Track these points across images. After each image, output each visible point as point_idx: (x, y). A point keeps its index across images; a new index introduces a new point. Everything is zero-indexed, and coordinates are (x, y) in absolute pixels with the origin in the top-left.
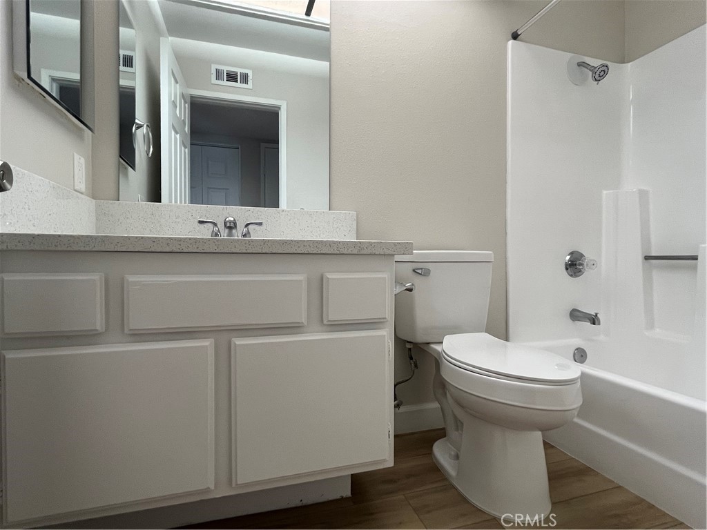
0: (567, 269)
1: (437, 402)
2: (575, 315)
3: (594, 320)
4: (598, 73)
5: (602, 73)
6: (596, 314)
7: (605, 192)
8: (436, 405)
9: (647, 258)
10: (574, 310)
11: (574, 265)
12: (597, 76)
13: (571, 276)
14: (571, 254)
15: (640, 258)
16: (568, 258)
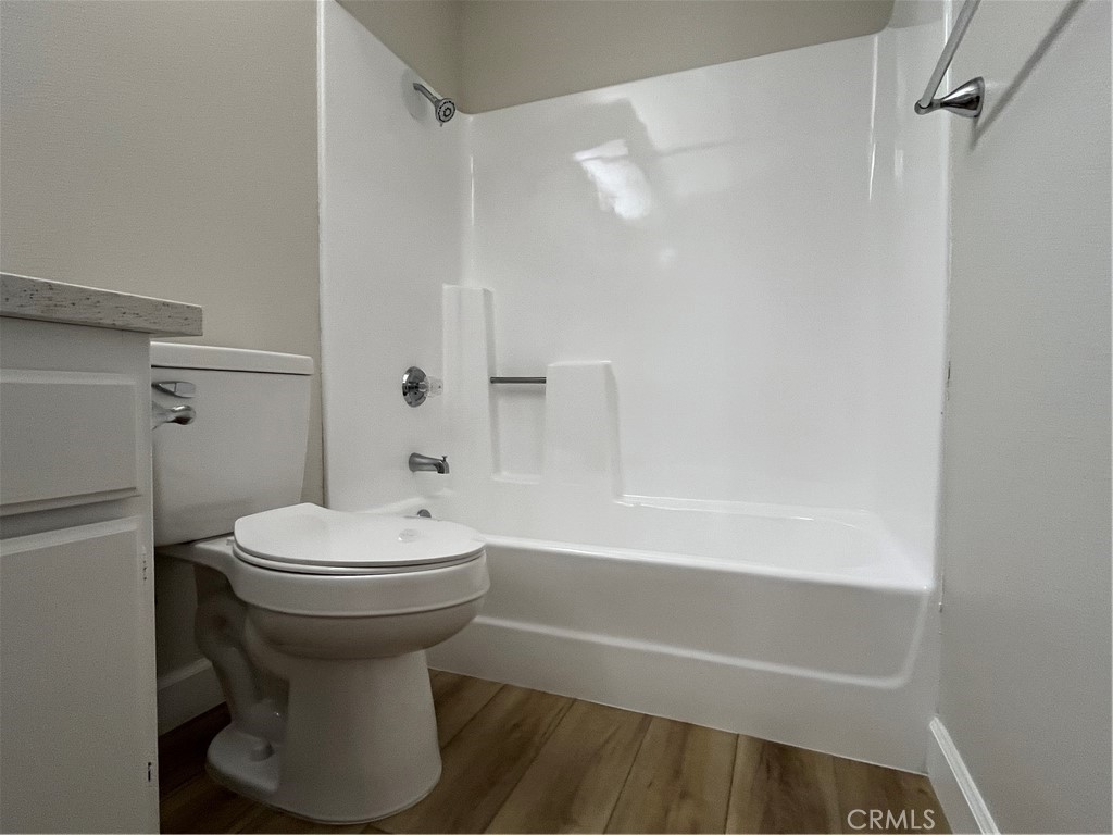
0: (405, 394)
1: (205, 659)
2: (415, 463)
3: (441, 467)
4: (443, 108)
5: (448, 112)
6: (444, 458)
7: (446, 287)
8: (204, 664)
9: (494, 380)
10: (414, 455)
11: (415, 388)
12: (441, 114)
13: (410, 404)
14: (410, 371)
15: (486, 380)
16: (406, 377)
